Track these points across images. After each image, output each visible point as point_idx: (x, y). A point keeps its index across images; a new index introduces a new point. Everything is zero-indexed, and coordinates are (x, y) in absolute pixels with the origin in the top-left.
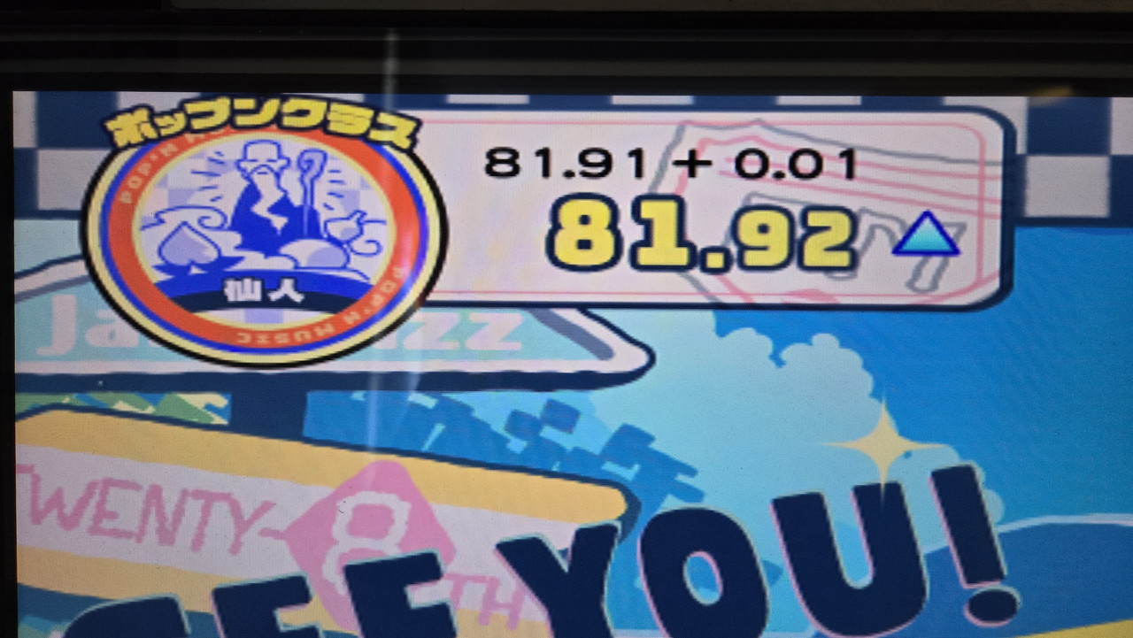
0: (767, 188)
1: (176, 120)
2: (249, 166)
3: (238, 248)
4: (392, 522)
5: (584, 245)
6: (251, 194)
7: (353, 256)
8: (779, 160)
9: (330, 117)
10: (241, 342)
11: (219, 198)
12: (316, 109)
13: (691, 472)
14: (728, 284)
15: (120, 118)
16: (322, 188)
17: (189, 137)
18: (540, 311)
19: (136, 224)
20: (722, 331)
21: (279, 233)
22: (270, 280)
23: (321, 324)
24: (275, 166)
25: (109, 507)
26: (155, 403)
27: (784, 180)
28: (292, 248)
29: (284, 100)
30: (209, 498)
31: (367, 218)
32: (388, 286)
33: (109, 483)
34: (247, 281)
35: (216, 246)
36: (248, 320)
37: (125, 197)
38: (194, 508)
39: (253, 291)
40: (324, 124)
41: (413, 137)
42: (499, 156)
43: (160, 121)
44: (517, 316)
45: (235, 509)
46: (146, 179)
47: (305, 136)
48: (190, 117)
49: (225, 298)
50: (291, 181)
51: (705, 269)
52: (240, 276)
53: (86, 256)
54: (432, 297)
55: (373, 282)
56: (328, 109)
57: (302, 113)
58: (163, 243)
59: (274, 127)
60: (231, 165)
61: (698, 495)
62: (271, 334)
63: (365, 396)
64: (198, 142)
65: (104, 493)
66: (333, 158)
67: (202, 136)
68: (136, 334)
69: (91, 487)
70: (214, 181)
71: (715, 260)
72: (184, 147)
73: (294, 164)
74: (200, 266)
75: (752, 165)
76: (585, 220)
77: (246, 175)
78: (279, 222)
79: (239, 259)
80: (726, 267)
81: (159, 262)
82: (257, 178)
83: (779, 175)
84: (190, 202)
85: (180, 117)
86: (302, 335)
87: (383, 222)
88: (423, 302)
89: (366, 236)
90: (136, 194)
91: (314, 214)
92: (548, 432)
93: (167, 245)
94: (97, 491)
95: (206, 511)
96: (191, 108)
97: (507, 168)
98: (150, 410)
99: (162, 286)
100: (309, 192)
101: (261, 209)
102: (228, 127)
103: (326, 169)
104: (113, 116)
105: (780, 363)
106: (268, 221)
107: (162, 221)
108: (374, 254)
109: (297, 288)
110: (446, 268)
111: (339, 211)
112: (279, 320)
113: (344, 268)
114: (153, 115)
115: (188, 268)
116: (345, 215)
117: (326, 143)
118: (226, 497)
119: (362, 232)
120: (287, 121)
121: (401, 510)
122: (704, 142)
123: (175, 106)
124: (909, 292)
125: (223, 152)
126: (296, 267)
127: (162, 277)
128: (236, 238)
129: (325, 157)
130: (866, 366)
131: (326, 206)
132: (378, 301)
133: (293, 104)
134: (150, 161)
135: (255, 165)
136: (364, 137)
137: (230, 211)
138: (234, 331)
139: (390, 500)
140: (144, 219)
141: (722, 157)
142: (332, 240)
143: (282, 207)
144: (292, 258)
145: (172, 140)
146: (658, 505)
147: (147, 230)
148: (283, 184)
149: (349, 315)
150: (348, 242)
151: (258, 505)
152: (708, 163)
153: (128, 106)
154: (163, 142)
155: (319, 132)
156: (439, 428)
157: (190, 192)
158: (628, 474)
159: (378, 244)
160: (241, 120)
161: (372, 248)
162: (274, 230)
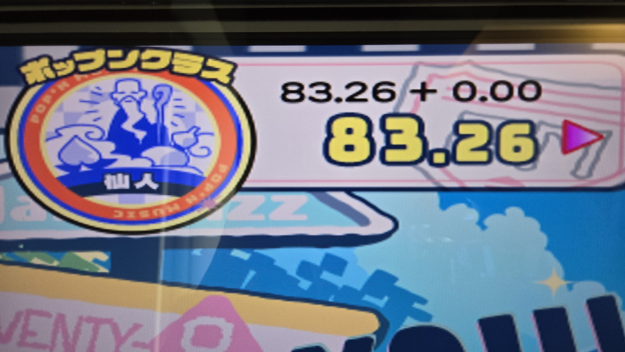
0: (475, 108)
1: (68, 65)
2: (119, 97)
3: (113, 152)
4: (221, 336)
5: (349, 148)
6: (121, 116)
7: (191, 158)
8: (484, 88)
9: (175, 62)
10: (116, 217)
11: (99, 119)
12: (165, 57)
13: (423, 301)
14: (448, 174)
15: (30, 65)
16: (169, 111)
17: (77, 77)
18: (320, 194)
19: (43, 136)
20: (444, 205)
21: (141, 143)
22: (135, 174)
23: (171, 204)
24: (137, 96)
25: (31, 328)
26: (59, 259)
27: (487, 102)
28: (150, 153)
29: (142, 50)
30: (97, 322)
31: (201, 131)
32: (216, 178)
33: (30, 312)
34: (120, 175)
35: (98, 152)
36: (121, 202)
37: (34, 119)
38: (87, 329)
39: (124, 182)
40: (170, 67)
41: (231, 75)
42: (291, 88)
43: (57, 66)
44: (304, 197)
45: (115, 329)
46: (48, 107)
47: (156, 75)
48: (77, 63)
49: (105, 187)
50: (148, 107)
51: (432, 163)
52: (115, 172)
53: (9, 159)
54: (246, 185)
55: (206, 174)
56: (173, 57)
57: (155, 60)
58: (62, 150)
59: (136, 69)
60: (107, 96)
61: (428, 317)
62: (137, 211)
63: (201, 252)
64: (83, 80)
65: (27, 319)
66: (177, 91)
67: (86, 76)
68: (44, 212)
69: (18, 315)
70: (95, 107)
71: (439, 158)
72: (74, 84)
73: (150, 94)
74: (88, 165)
75: (465, 92)
76: (349, 131)
77: (117, 103)
78: (141, 135)
79: (114, 161)
80: (446, 163)
81: (59, 163)
82: (125, 105)
83: (483, 99)
84: (80, 121)
85: (71, 63)
86: (158, 212)
87: (212, 134)
88: (239, 188)
89: (201, 143)
90: (42, 117)
91: (164, 129)
92: (326, 276)
93: (64, 152)
94: (23, 318)
95: (96, 331)
96: (78, 57)
97: (296, 96)
98: (56, 263)
99: (61, 179)
100: (161, 114)
101: (128, 126)
102: (104, 70)
103: (172, 98)
104: (25, 63)
105: (484, 227)
106: (133, 135)
107: (60, 135)
108: (206, 156)
109: (154, 180)
110: (255, 165)
111: (182, 127)
112: (142, 201)
113: (186, 165)
114: (52, 62)
115: (79, 167)
116: (185, 129)
117: (172, 80)
118: (109, 321)
119: (197, 141)
120: (145, 65)
121: (227, 329)
122: (431, 77)
123: (66, 55)
124: (572, 178)
125: (101, 86)
126: (153, 165)
127: (62, 173)
128: (112, 146)
129: (171, 89)
130: (543, 229)
131: (173, 123)
132: (209, 187)
133: (148, 54)
134: (50, 94)
135: (123, 96)
136: (198, 76)
137: (106, 127)
138: (112, 210)
139: (220, 322)
140: (48, 133)
141: (443, 86)
142: (177, 147)
143: (143, 124)
144: (150, 159)
145: (66, 79)
146: (401, 324)
147: (51, 142)
148: (143, 109)
149: (189, 197)
150: (188, 148)
151: (130, 326)
152: (434, 91)
153: (35, 55)
154: (59, 81)
155: (166, 73)
156: (252, 274)
157: (79, 115)
158: (381, 303)
159: (209, 149)
160: (113, 65)
161: (205, 152)
162: (138, 140)
